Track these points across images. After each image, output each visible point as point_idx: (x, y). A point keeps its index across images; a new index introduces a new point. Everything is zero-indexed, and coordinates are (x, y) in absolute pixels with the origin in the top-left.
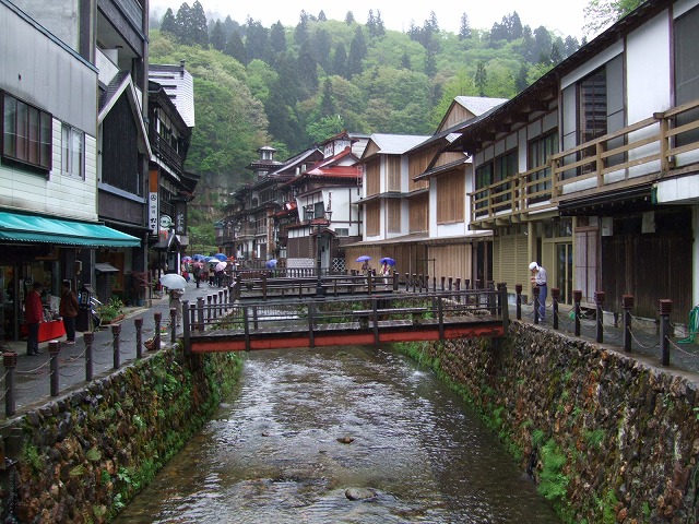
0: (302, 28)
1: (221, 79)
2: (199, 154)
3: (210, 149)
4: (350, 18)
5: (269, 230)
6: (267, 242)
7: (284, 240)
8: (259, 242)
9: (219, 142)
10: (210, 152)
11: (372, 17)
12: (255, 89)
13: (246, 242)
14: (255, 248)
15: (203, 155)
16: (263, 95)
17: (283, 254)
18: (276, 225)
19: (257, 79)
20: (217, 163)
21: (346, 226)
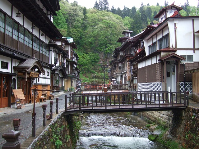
0: (142, 8)
1: (112, 20)
2: (105, 46)
3: (109, 45)
4: (158, 4)
5: (128, 69)
6: (127, 75)
7: (135, 72)
8: (124, 76)
9: (112, 42)
10: (109, 46)
11: (166, 3)
12: (126, 25)
13: (118, 76)
14: (121, 79)
15: (106, 47)
16: (128, 27)
17: (135, 81)
18: (131, 65)
19: (126, 22)
20: (111, 50)
21: (190, 53)
